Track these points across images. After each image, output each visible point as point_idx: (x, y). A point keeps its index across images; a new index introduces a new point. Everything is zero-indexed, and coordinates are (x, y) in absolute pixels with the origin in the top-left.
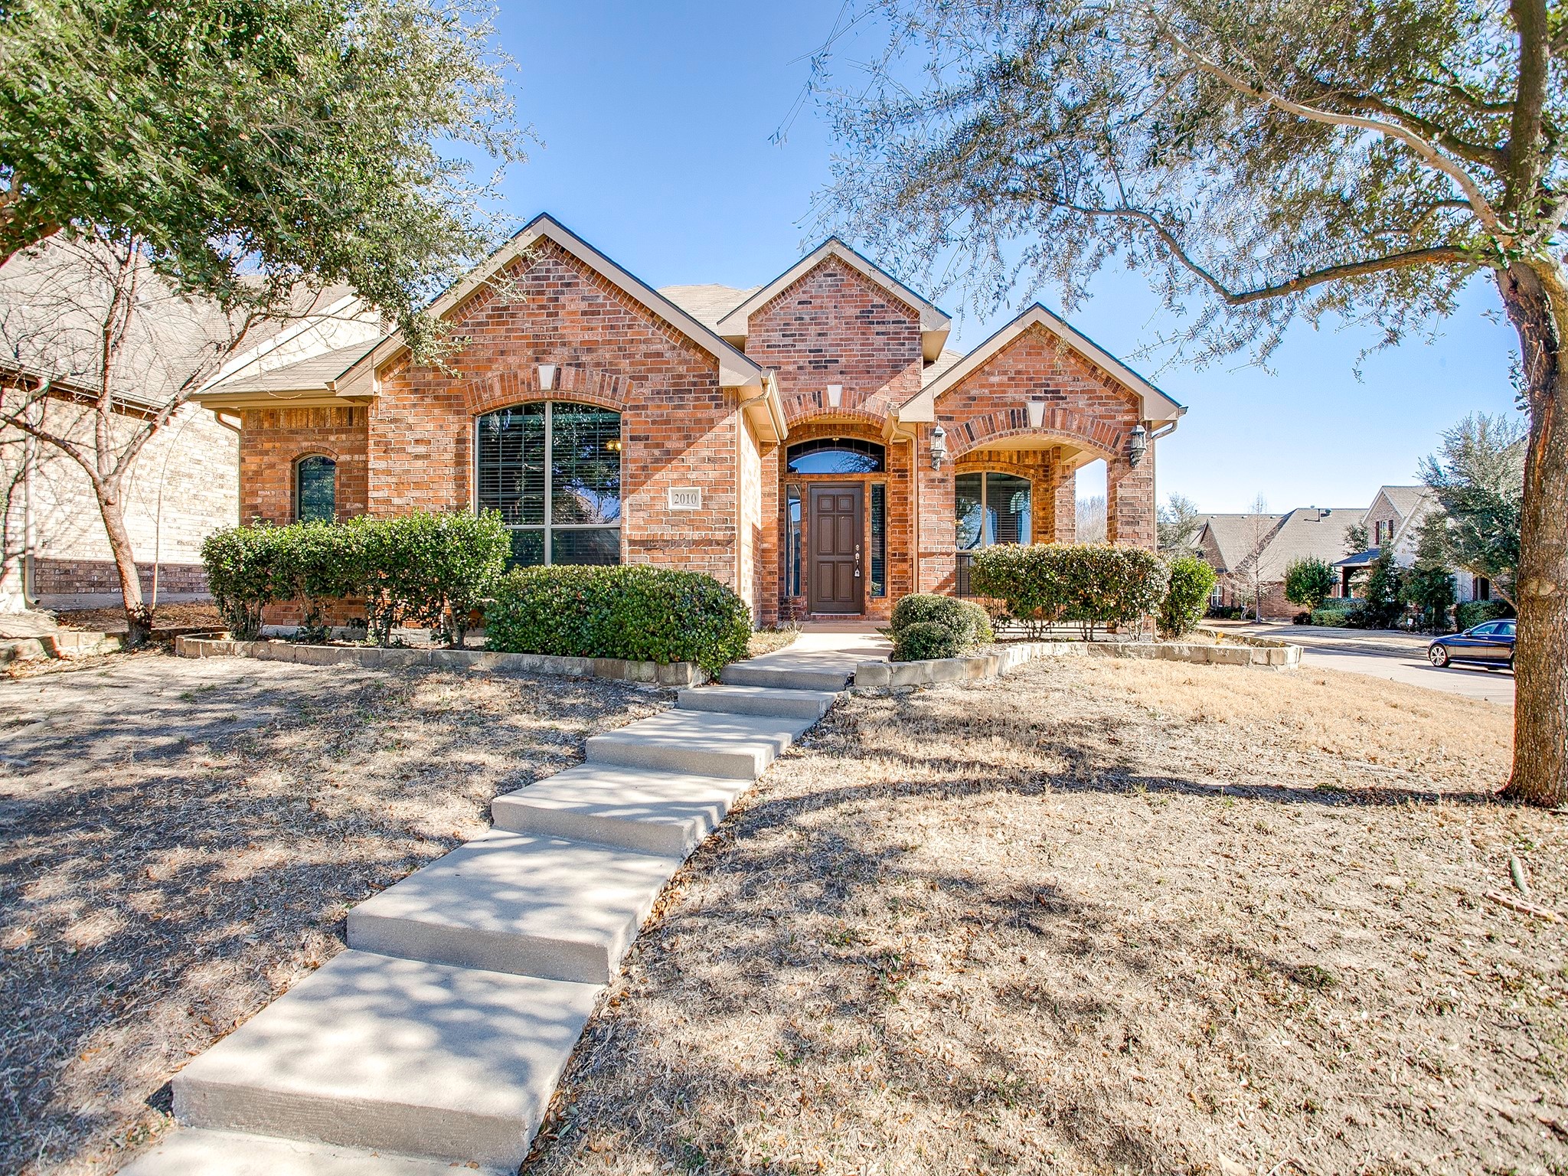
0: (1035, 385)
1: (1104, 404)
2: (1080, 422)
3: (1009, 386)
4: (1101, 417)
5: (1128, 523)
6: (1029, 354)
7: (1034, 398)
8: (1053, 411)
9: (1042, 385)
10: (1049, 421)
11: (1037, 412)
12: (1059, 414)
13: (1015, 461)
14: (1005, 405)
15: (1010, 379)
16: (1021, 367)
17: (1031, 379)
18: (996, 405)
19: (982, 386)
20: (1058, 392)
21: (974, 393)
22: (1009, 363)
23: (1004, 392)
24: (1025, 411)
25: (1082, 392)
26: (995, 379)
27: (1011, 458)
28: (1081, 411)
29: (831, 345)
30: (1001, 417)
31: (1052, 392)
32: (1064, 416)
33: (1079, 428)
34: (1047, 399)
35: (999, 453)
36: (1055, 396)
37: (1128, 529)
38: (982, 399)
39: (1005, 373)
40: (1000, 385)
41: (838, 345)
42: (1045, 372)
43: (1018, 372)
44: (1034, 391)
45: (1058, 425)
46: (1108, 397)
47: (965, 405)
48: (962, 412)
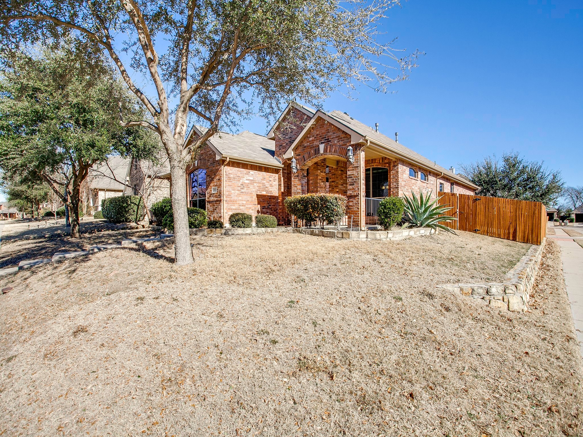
0: (322, 138)
1: (343, 140)
2: (335, 149)
3: (315, 140)
4: (342, 145)
5: (351, 185)
6: (320, 128)
7: (322, 143)
8: (327, 146)
9: (324, 138)
10: (325, 151)
11: (322, 147)
12: (329, 147)
13: (381, 162)
14: (314, 147)
15: (315, 138)
16: (318, 133)
17: (320, 136)
18: (311, 148)
19: (308, 142)
20: (329, 139)
21: (305, 145)
22: (315, 132)
23: (313, 143)
24: (319, 148)
25: (336, 137)
26: (311, 139)
27: (380, 161)
28: (335, 145)
29: (294, 135)
30: (312, 152)
31: (327, 139)
32: (330, 148)
33: (335, 151)
34: (325, 142)
35: (375, 160)
36: (328, 141)
37: (351, 187)
38: (307, 146)
39: (313, 136)
40: (312, 140)
41: (296, 134)
42: (325, 133)
43: (317, 135)
44: (321, 141)
45: (328, 151)
46: (344, 137)
47: (303, 150)
48: (302, 152)
